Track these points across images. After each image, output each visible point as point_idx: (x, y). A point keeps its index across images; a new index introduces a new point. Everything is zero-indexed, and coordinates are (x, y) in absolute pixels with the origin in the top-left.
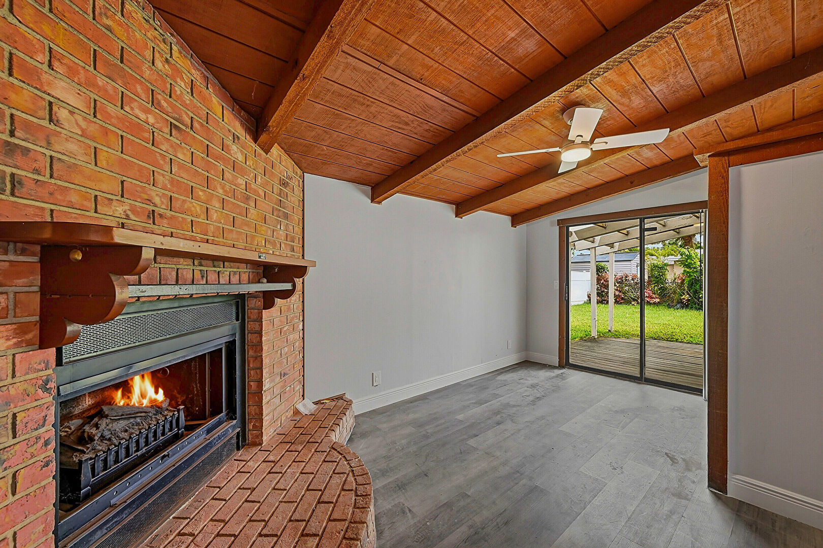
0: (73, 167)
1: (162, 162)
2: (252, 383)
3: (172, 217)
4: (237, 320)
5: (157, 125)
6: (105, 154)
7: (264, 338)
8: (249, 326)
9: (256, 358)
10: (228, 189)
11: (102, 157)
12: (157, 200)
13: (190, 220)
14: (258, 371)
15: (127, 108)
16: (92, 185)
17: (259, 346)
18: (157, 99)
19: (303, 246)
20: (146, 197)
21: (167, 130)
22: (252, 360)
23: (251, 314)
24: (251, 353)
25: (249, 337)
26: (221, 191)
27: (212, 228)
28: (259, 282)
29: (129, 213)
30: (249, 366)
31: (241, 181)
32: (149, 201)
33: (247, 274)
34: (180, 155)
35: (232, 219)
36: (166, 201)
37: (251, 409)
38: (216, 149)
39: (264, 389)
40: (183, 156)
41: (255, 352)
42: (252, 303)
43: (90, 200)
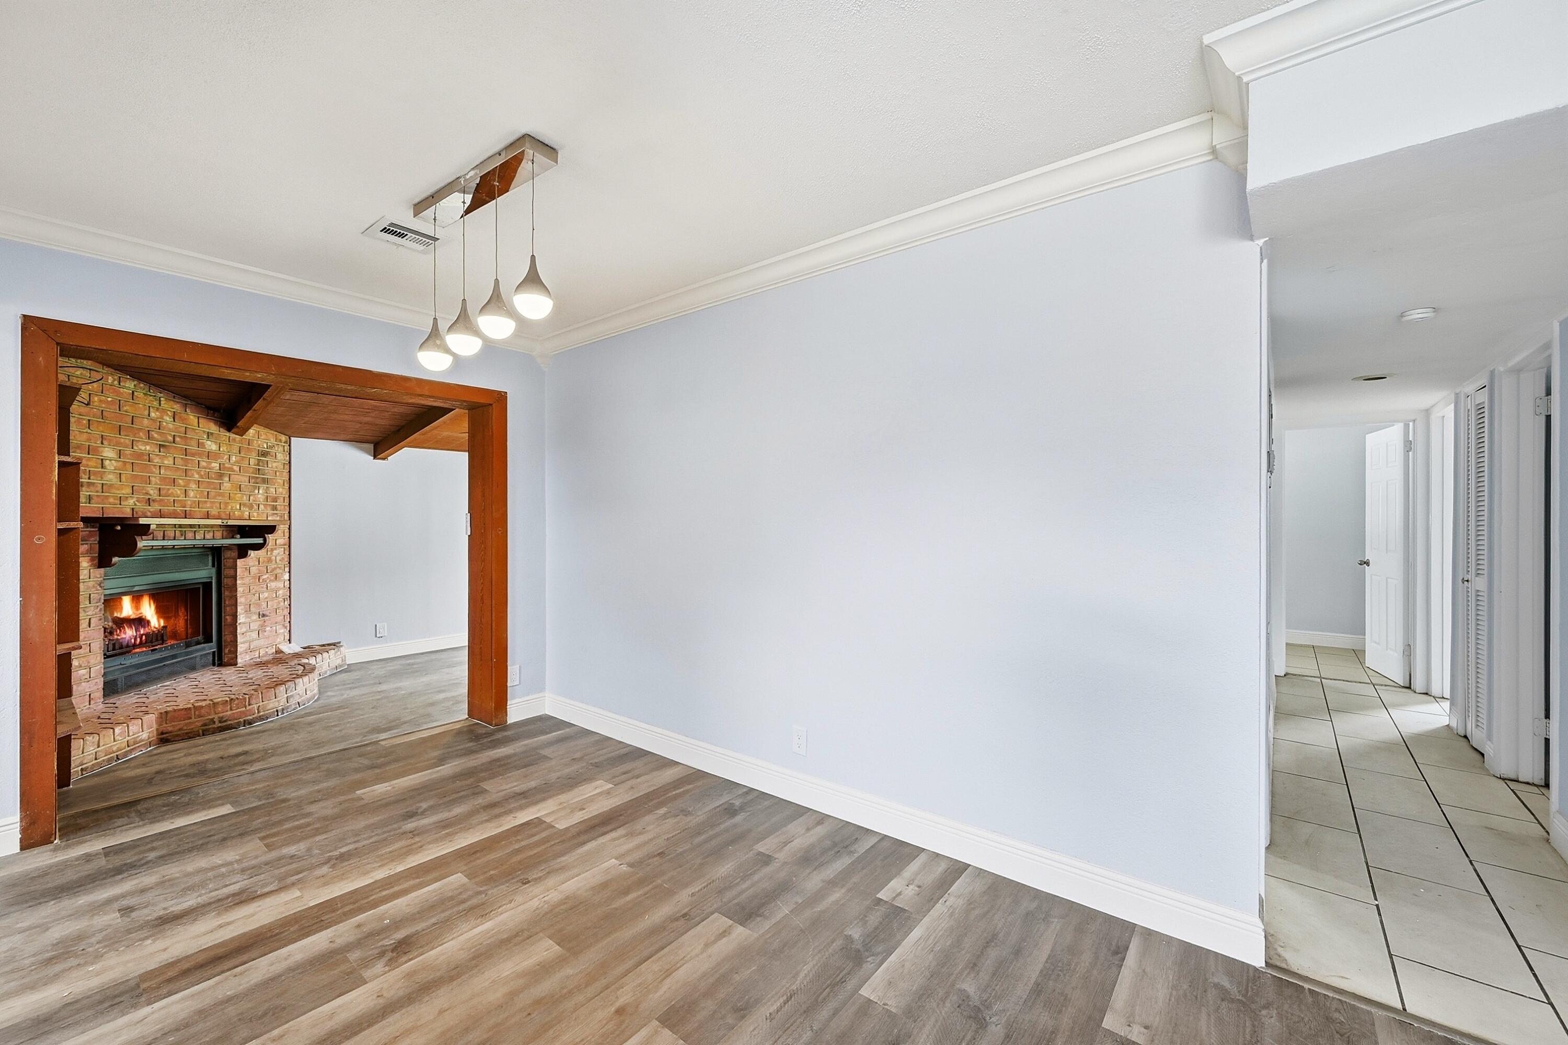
0: (111, 486)
1: (154, 470)
2: (228, 617)
3: (161, 500)
4: (213, 566)
5: (152, 450)
6: (124, 475)
7: (238, 582)
8: (226, 572)
9: (231, 597)
10: (202, 473)
11: (123, 477)
12: (151, 492)
13: (172, 500)
14: (233, 607)
15: (135, 447)
16: (118, 492)
17: (234, 588)
18: (152, 435)
19: (289, 504)
20: (144, 491)
21: (157, 450)
22: (227, 599)
23: (226, 562)
24: (227, 593)
25: (225, 581)
26: (196, 476)
27: (189, 503)
28: (233, 537)
29: (136, 502)
30: (225, 603)
31: (215, 465)
32: (147, 494)
33: (221, 532)
34: (166, 462)
35: (206, 493)
36: (157, 492)
37: (227, 637)
38: (193, 448)
39: (239, 622)
40: (168, 462)
41: (230, 592)
42: (227, 554)
43: (117, 500)
